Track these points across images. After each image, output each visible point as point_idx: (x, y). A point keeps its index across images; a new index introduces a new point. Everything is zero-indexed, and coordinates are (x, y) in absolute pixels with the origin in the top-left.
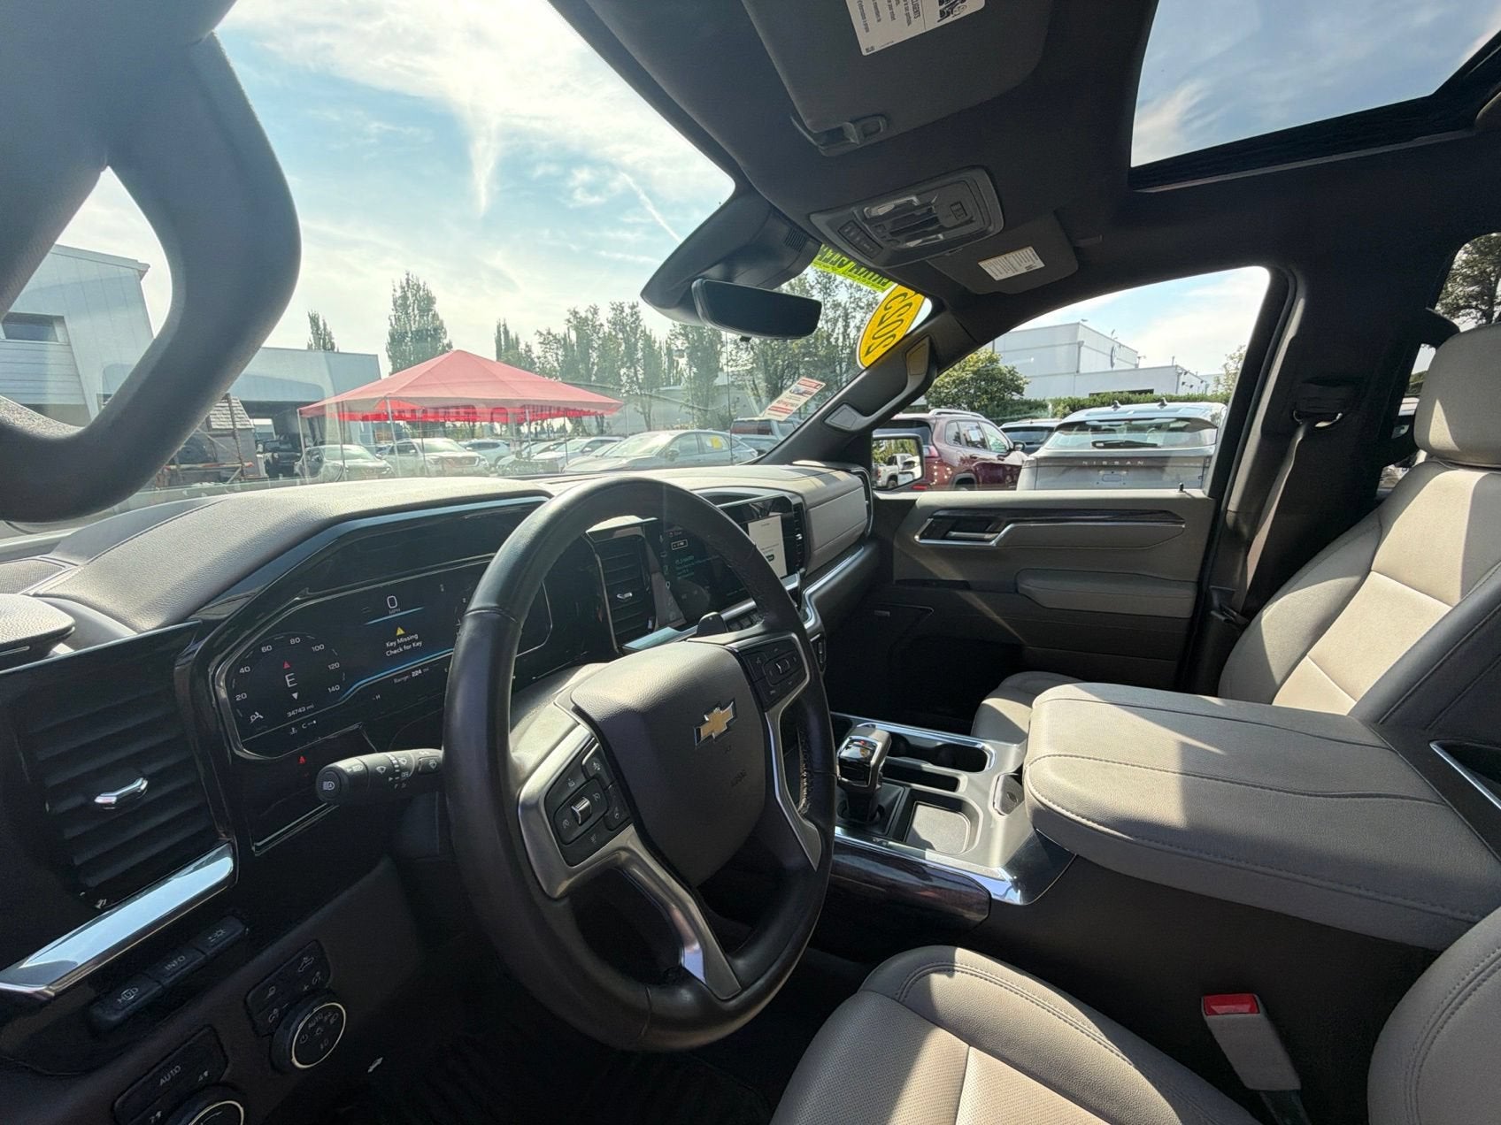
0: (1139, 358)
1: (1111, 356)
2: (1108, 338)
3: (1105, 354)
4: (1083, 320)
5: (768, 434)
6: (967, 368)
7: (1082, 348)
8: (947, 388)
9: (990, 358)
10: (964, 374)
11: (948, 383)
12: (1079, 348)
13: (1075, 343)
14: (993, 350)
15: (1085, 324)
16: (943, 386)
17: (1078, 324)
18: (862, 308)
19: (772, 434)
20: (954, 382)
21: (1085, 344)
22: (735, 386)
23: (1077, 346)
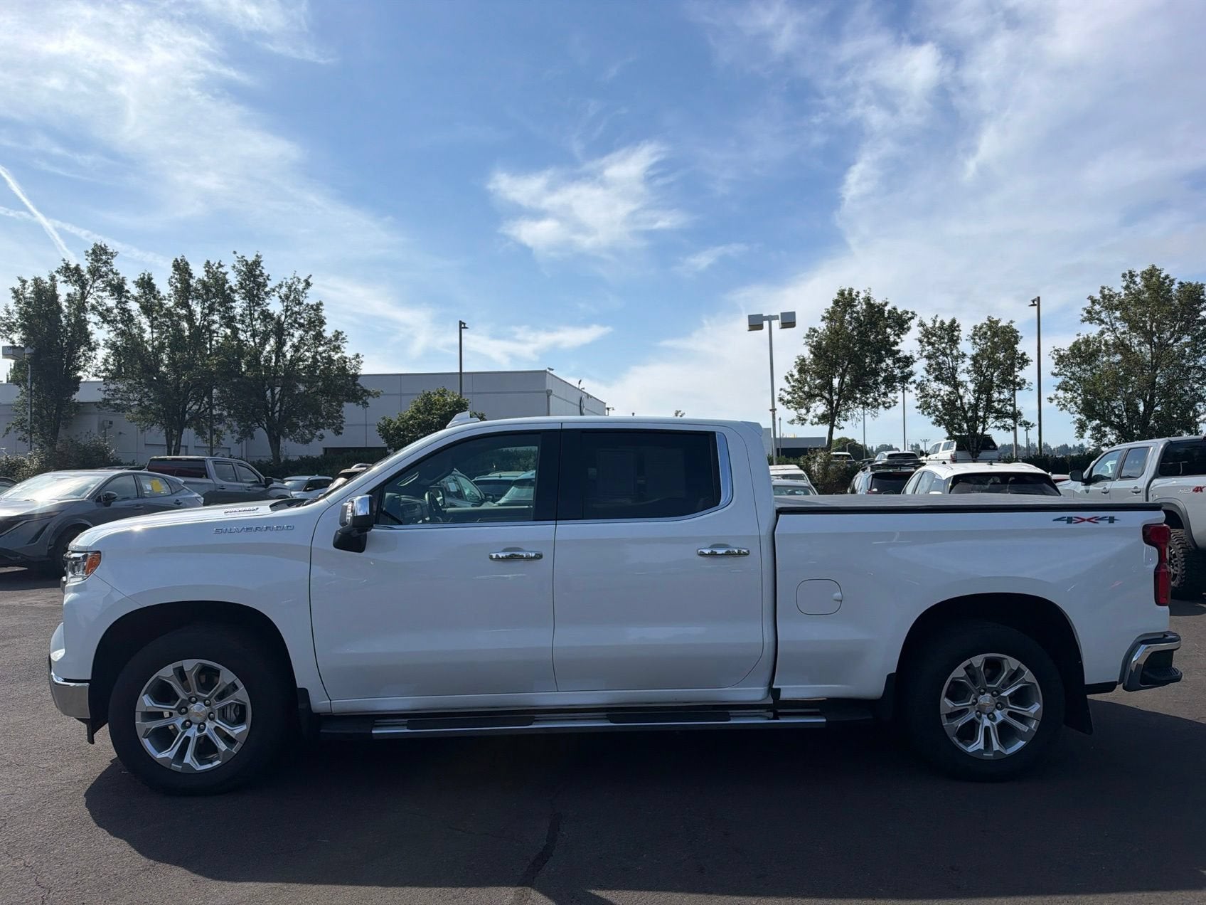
0: (608, 409)
1: (580, 406)
2: (576, 388)
3: (575, 404)
4: (550, 369)
5: (201, 477)
6: (433, 412)
7: (551, 397)
8: (412, 432)
9: (458, 401)
10: (430, 418)
11: (412, 425)
12: (548, 396)
13: (542, 392)
14: (461, 394)
15: (551, 372)
16: (407, 428)
17: (545, 371)
18: (301, 325)
19: (207, 477)
20: (419, 425)
21: (553, 393)
22: (111, 406)
23: (546, 394)
